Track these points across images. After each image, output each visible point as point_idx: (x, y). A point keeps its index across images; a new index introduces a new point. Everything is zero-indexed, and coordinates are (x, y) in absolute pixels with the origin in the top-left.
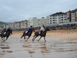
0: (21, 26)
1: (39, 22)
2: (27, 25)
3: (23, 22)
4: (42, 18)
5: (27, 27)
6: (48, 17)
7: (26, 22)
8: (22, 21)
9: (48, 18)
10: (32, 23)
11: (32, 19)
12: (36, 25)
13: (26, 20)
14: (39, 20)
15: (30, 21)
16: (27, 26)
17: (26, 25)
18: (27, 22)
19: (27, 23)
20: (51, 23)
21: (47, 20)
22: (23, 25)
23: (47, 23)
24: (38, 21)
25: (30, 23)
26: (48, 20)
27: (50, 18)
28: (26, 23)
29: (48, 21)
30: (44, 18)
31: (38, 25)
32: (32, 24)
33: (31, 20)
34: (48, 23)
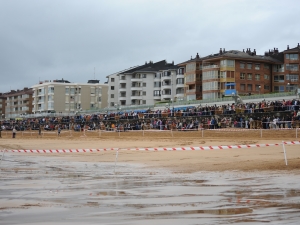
0: (7, 111)
1: (76, 98)
2: (31, 106)
3: (16, 97)
4: (90, 81)
5: (28, 116)
6: (113, 80)
7: (26, 97)
8: (13, 92)
9: (113, 84)
10: (50, 102)
11: (50, 84)
12: (67, 110)
13: (26, 89)
14: (77, 89)
15: (42, 94)
16: (30, 112)
17: (25, 108)
18: (31, 94)
19: (31, 99)
20: (123, 103)
21: (110, 92)
22: (17, 109)
23: (110, 100)
24: (72, 95)
25: (42, 102)
26: (112, 92)
27: (119, 81)
28: (25, 102)
29: (112, 96)
30: (98, 82)
31: (72, 110)
32: (50, 105)
33: (46, 87)
34: (113, 100)
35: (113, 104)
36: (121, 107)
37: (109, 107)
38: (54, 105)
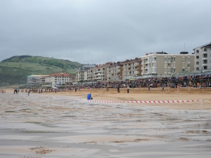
1: (172, 65)
2: (140, 71)
3: (129, 65)
4: (182, 53)
5: (138, 77)
6: (198, 51)
7: (136, 64)
8: (128, 61)
9: (198, 54)
10: (154, 67)
11: (154, 55)
12: (166, 73)
13: (137, 59)
14: (173, 59)
15: (147, 63)
16: (139, 75)
17: (136, 72)
18: (140, 62)
19: (140, 66)
20: (205, 68)
22: (130, 72)
23: (196, 66)
24: (169, 62)
25: (148, 68)
26: (197, 60)
28: (136, 67)
29: (198, 63)
30: (187, 53)
31: (169, 73)
32: (154, 70)
33: (150, 57)
34: (198, 66)
35: (198, 69)
36: (204, 71)
37: (195, 71)
38: (156, 70)
